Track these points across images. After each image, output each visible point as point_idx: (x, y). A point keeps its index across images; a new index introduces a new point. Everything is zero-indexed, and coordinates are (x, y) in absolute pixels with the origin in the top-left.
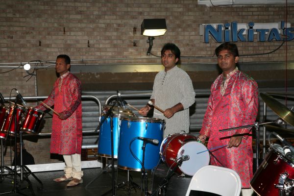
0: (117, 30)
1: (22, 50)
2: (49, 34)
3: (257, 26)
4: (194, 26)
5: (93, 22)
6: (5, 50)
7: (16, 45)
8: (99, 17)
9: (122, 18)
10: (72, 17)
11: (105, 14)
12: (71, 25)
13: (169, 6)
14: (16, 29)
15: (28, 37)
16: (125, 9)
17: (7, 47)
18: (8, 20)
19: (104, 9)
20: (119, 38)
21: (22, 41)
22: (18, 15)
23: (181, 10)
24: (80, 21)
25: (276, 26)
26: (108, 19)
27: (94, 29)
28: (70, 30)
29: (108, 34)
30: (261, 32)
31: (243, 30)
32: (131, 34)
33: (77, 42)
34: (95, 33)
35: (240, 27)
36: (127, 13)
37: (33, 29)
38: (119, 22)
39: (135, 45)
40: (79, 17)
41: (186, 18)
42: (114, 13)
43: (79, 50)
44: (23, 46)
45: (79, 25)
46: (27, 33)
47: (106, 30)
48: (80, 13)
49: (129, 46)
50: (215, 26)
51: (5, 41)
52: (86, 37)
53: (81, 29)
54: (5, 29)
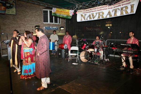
0: (30, 27)
1: (12, 31)
2: (17, 28)
3: (53, 27)
4: (43, 27)
5: (25, 26)
6: (8, 31)
7: (10, 30)
8: (26, 25)
9: (30, 25)
10: (21, 24)
11: (27, 24)
12: (21, 26)
13: (38, 23)
14: (10, 27)
15: (13, 29)
16: (31, 23)
17: (9, 30)
18: (9, 25)
19: (27, 23)
20: (30, 29)
21: (12, 29)
22: (11, 24)
23: (40, 24)
24: (23, 25)
25: (56, 27)
26: (28, 25)
27: (25, 27)
28: (21, 27)
29: (28, 28)
30: (54, 28)
31: (51, 28)
32: (32, 28)
33: (22, 29)
34: (26, 28)
35: (51, 27)
36: (31, 24)
37: (14, 27)
38: (30, 26)
39: (33, 30)
40: (22, 25)
41: (41, 25)
42: (29, 24)
43: (23, 31)
44: (12, 30)
45: (23, 26)
46: (12, 28)
47: (28, 27)
48: (23, 24)
49: (32, 30)
50: (47, 27)
51: (8, 29)
52: (24, 29)
53: (23, 27)
54: (8, 27)
